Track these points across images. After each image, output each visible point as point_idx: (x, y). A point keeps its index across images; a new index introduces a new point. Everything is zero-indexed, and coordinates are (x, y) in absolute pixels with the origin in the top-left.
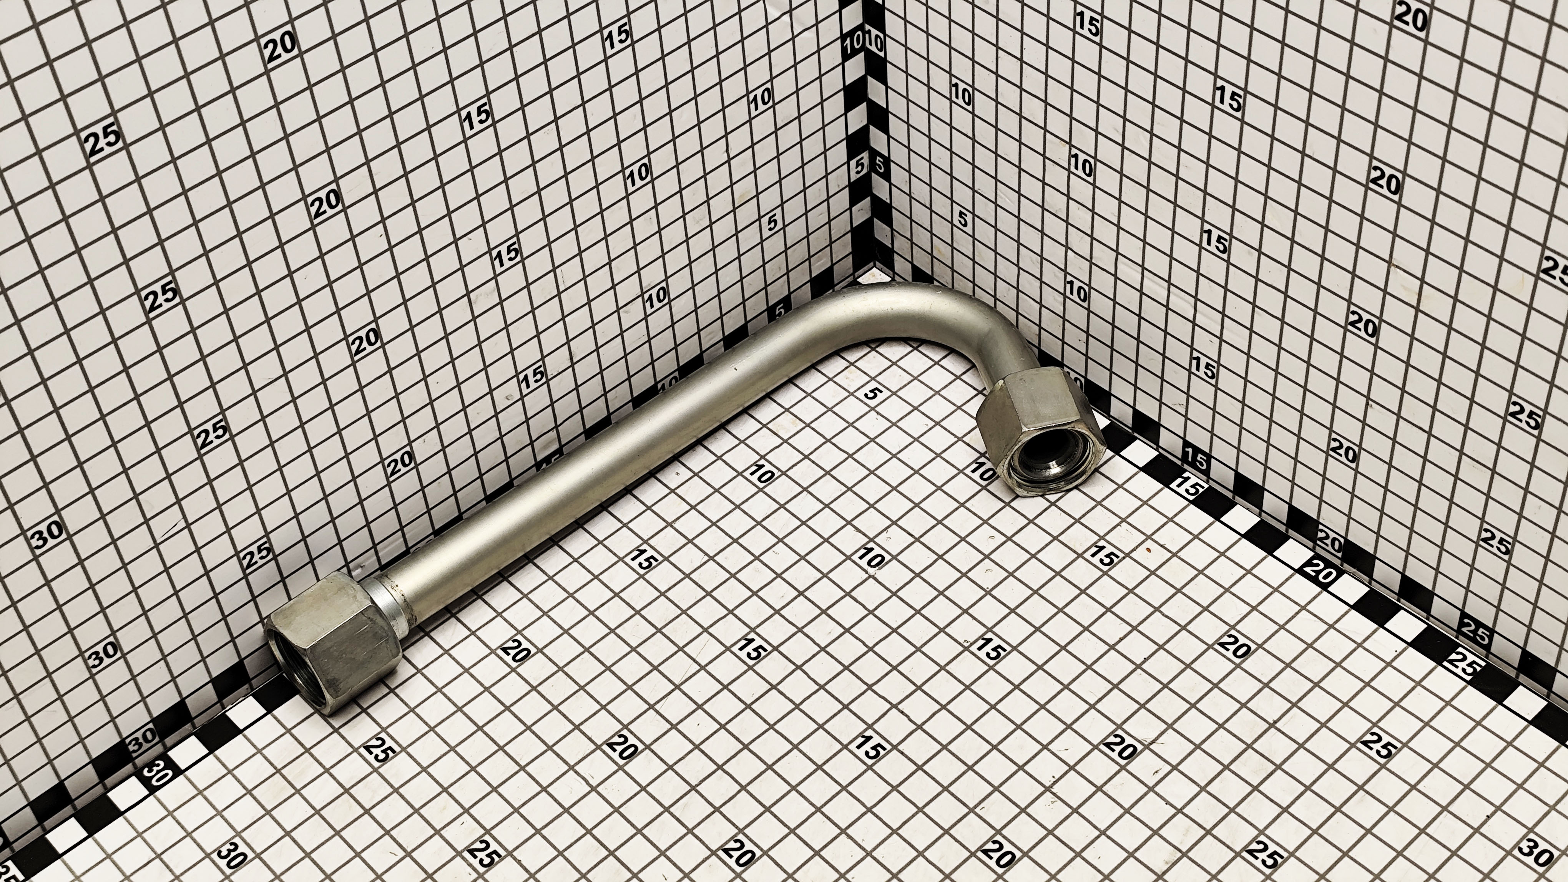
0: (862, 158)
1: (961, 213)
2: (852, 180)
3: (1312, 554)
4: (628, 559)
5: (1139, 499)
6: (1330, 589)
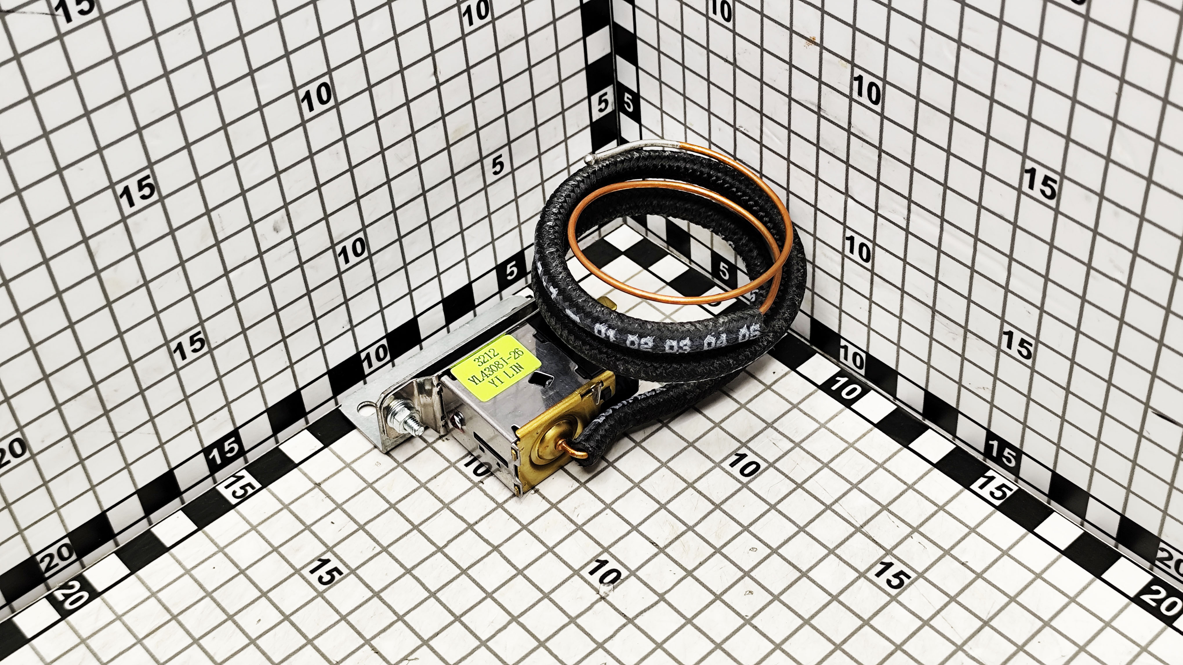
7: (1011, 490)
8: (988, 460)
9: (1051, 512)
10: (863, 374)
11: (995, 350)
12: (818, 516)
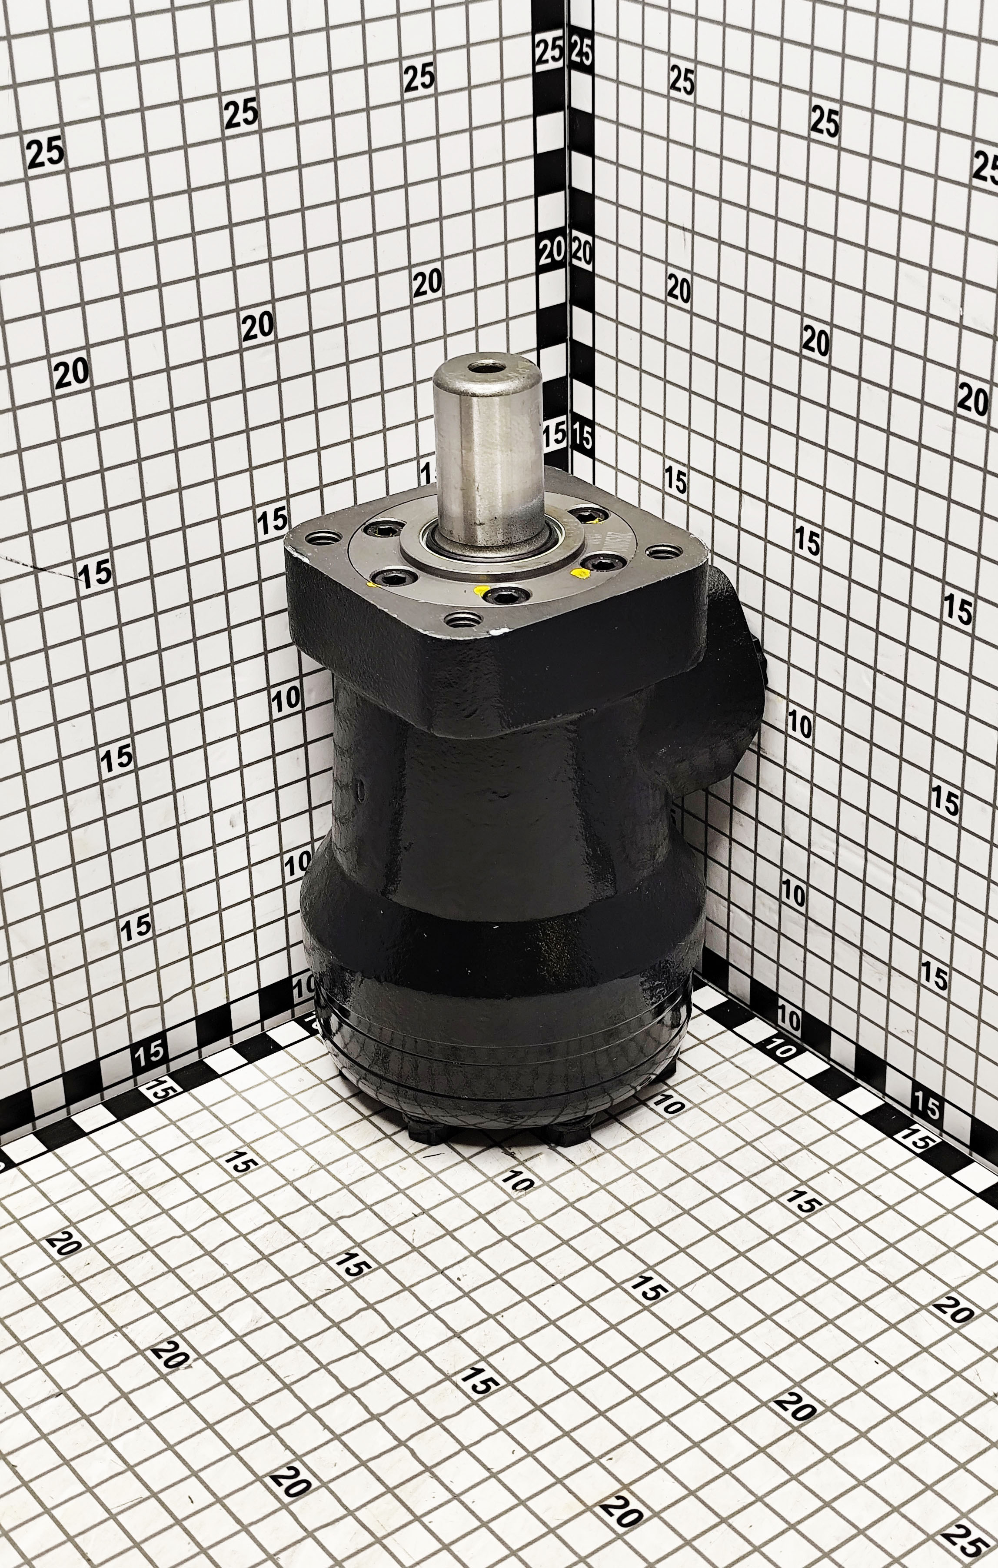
7: (934, 1141)
8: (913, 1114)
9: (972, 1162)
10: (799, 1036)
11: (914, 986)
12: (737, 1150)
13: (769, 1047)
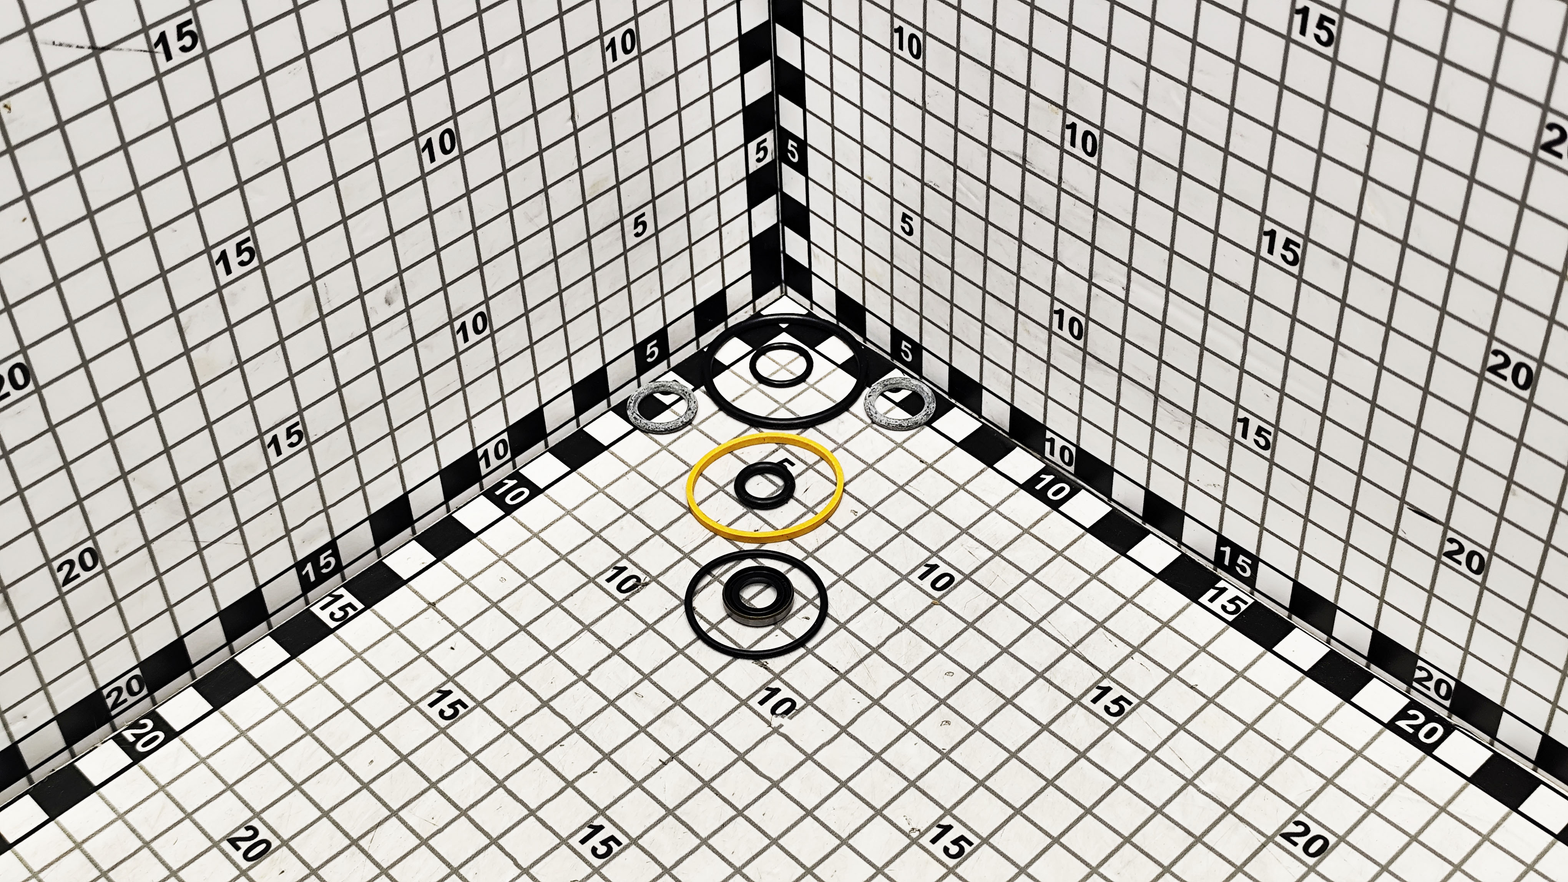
0: (765, 140)
1: (905, 216)
2: (751, 171)
3: (1408, 701)
4: (423, 705)
5: (1157, 619)
6: (1435, 753)
7: (1246, 603)
8: (1219, 570)
9: (1292, 627)
10: (1073, 471)
11: (1227, 441)
12: (1024, 634)
13: (1038, 487)
